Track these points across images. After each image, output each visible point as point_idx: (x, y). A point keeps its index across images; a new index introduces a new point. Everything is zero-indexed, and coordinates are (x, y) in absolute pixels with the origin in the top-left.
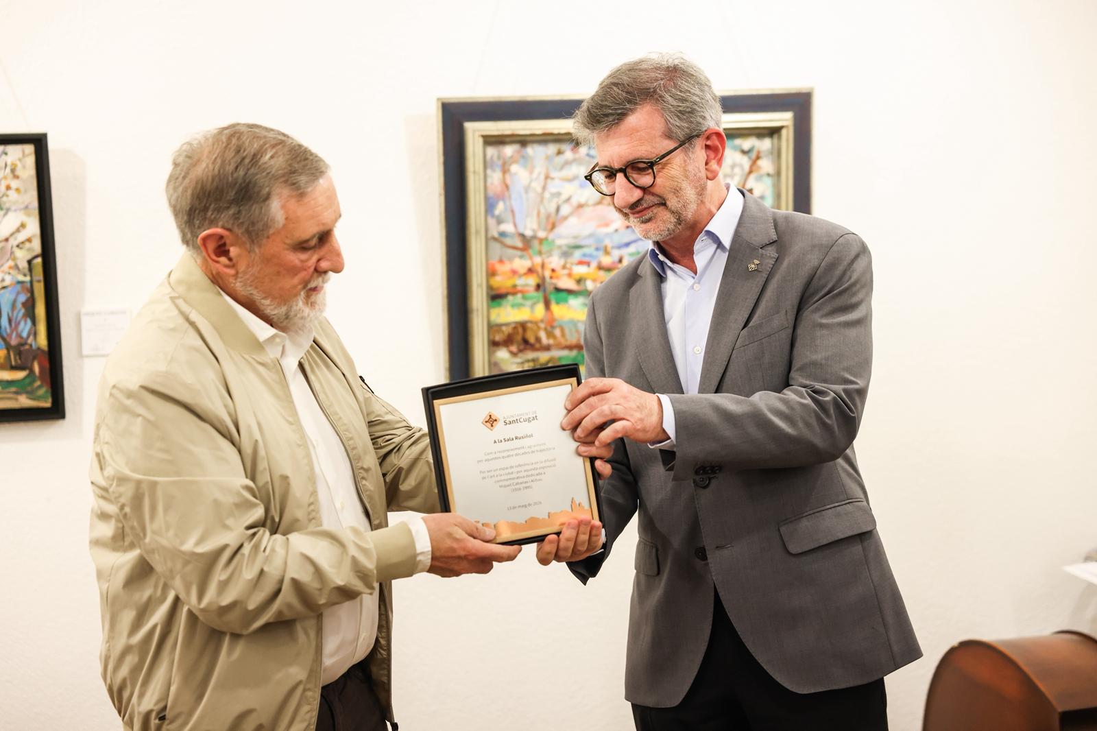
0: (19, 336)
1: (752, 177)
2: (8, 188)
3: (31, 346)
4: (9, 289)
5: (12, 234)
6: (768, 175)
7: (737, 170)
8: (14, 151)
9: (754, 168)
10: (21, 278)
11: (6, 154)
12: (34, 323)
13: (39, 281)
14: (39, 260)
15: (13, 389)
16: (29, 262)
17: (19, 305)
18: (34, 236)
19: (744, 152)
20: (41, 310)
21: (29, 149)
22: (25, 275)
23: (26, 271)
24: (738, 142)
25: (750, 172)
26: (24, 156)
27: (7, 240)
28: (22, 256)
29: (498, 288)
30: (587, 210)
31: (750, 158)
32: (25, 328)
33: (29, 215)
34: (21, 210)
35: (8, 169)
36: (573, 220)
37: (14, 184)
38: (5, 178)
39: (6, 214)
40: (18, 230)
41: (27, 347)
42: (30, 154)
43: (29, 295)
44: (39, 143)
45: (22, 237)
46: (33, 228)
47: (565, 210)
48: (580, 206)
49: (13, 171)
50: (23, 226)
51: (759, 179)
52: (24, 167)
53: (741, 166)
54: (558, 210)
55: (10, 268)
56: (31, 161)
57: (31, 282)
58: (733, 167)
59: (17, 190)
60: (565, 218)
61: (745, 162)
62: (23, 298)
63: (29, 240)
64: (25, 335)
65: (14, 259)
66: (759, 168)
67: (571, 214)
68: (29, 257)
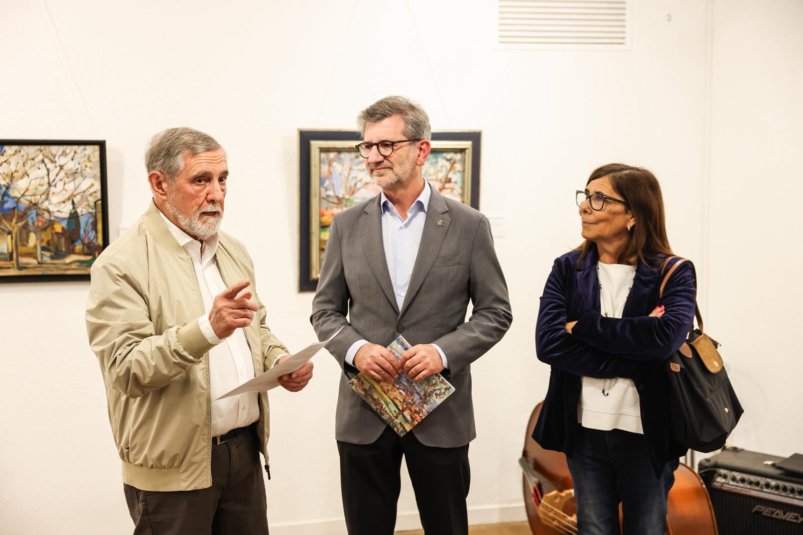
0: (89, 239)
1: (451, 172)
2: (86, 166)
3: (94, 244)
4: (84, 216)
5: (87, 189)
6: (459, 171)
7: (444, 169)
8: (90, 149)
9: (452, 168)
10: (91, 210)
11: (85, 150)
12: (96, 232)
13: (99, 212)
14: (100, 202)
15: (85, 265)
16: (95, 203)
17: (89, 224)
18: (98, 190)
19: (448, 160)
20: (100, 226)
21: (97, 148)
22: (93, 209)
23: (94, 207)
24: (445, 155)
25: (450, 170)
26: (94, 151)
27: (84, 192)
28: (92, 200)
29: (325, 223)
30: (370, 186)
31: (450, 163)
32: (92, 235)
33: (95, 180)
34: (92, 177)
35: (86, 158)
36: (363, 190)
37: (89, 164)
38: (85, 161)
39: (84, 179)
40: (90, 187)
41: (92, 245)
42: (97, 150)
43: (94, 219)
44: (102, 145)
45: (92, 190)
46: (98, 186)
47: (359, 185)
48: (367, 184)
49: (89, 158)
50: (93, 185)
51: (455, 173)
52: (94, 156)
53: (446, 167)
54: (355, 185)
55: (86, 205)
56: (97, 154)
57: (96, 213)
58: (442, 167)
59: (91, 168)
60: (359, 189)
61: (448, 165)
62: (91, 220)
63: (95, 192)
64: (92, 238)
65: (88, 201)
66: (455, 168)
67: (362, 187)
68: (95, 200)
